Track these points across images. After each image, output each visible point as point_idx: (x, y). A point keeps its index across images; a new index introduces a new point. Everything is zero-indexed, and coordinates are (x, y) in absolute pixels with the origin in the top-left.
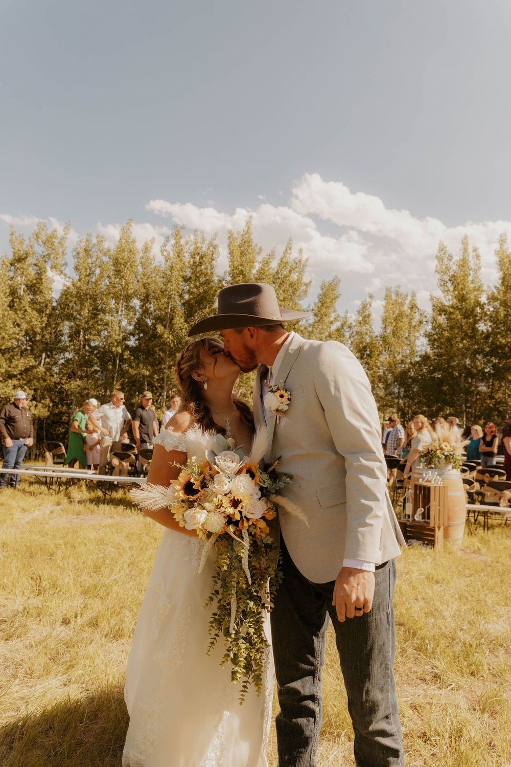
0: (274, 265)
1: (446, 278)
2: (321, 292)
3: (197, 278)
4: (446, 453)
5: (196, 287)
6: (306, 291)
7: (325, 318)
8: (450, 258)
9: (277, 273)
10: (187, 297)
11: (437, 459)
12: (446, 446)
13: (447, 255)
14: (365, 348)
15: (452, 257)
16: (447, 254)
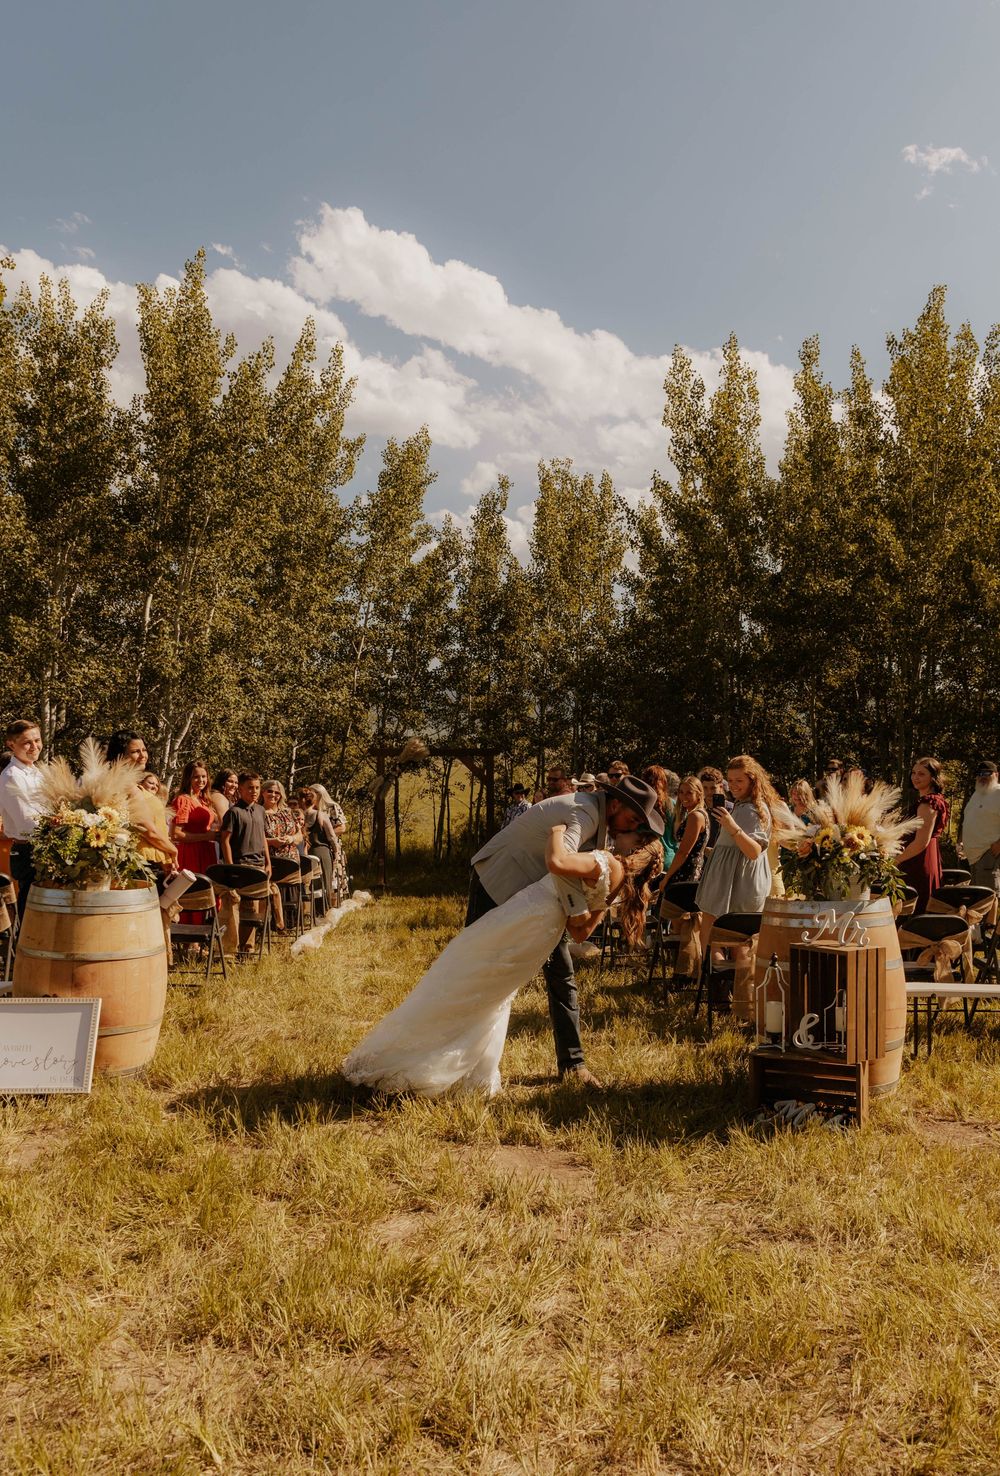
0: (271, 382)
1: (688, 437)
2: (384, 467)
3: (58, 414)
4: (863, 856)
5: (55, 438)
6: (350, 464)
7: (400, 532)
8: (699, 390)
9: (281, 405)
10: (28, 462)
11: (841, 874)
12: (861, 837)
13: (692, 383)
14: (495, 607)
15: (702, 387)
16: (692, 379)
